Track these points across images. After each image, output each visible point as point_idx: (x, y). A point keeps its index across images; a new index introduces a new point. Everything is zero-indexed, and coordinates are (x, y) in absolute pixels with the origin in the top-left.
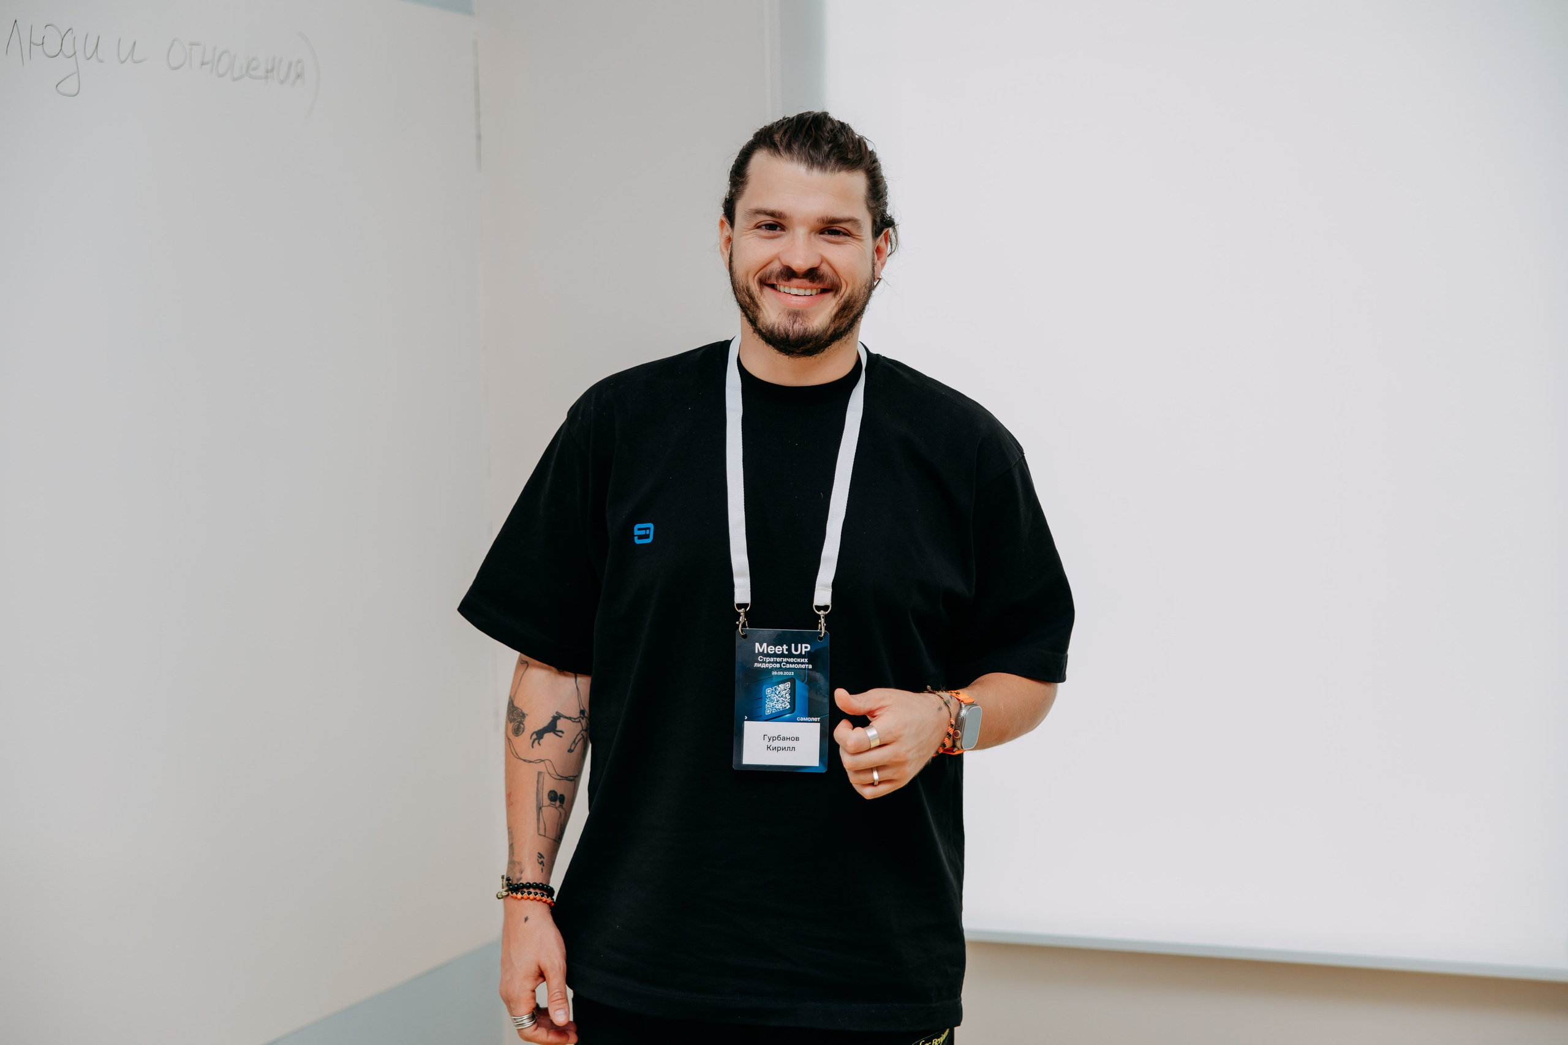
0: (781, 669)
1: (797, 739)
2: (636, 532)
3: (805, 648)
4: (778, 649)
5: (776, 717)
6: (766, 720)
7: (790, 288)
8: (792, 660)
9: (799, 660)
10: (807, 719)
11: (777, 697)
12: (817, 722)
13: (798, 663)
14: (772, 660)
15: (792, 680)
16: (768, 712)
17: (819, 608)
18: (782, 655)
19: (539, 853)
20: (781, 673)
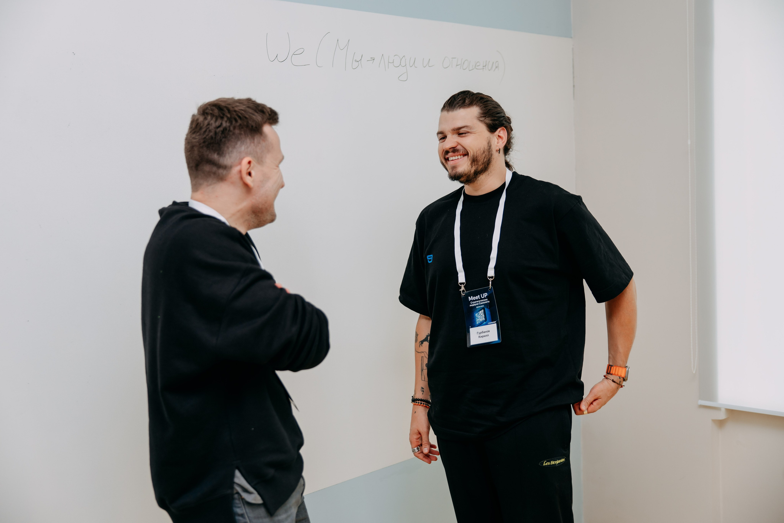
0: (479, 305)
1: (489, 331)
2: (428, 259)
3: (485, 295)
4: (477, 298)
5: (481, 324)
6: (477, 326)
7: (455, 157)
8: (482, 301)
9: (484, 300)
10: (491, 323)
11: (480, 316)
12: (495, 323)
13: (484, 301)
14: (475, 302)
15: (483, 308)
16: (477, 323)
17: (490, 277)
18: (479, 300)
19: (422, 387)
20: (479, 307)
